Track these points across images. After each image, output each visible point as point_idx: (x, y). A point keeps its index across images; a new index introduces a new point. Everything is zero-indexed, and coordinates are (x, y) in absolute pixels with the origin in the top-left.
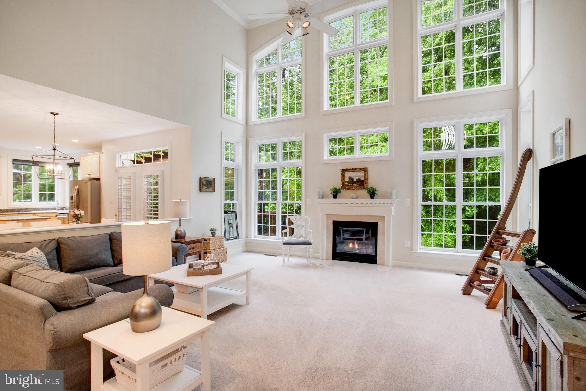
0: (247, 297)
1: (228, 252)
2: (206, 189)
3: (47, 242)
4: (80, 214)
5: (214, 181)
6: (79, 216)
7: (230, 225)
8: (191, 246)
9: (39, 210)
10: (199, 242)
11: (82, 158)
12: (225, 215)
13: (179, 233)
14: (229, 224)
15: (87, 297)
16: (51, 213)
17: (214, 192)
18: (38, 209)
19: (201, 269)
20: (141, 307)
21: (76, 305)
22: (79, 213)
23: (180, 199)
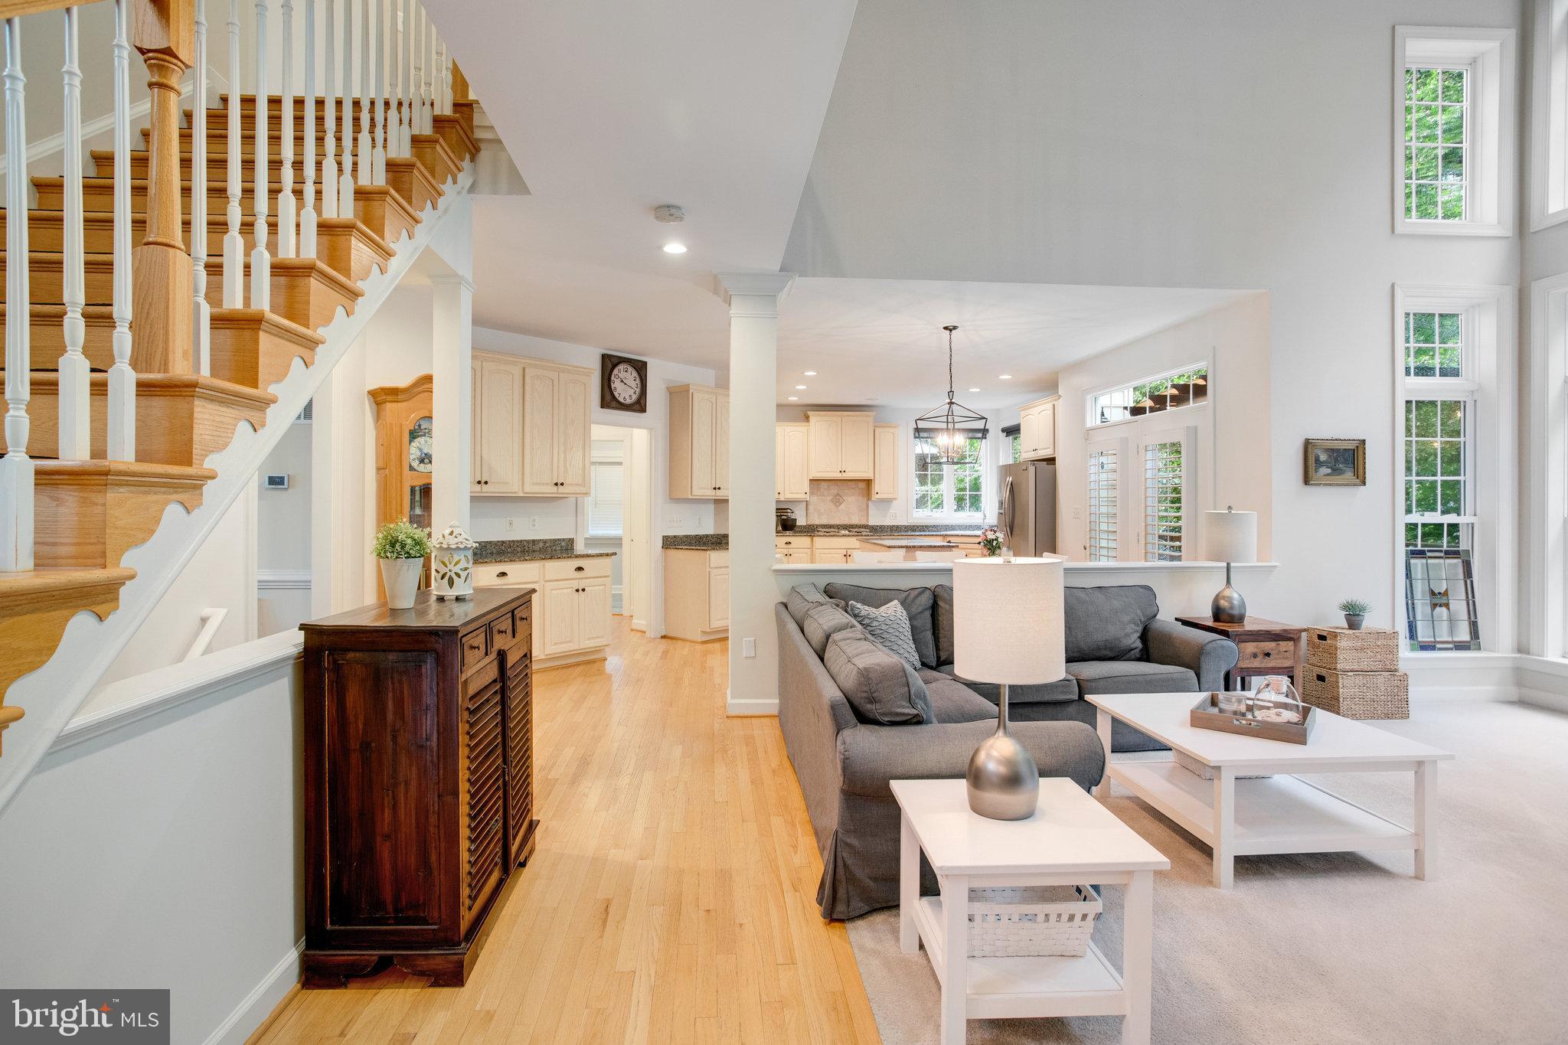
0: (1416, 851)
1: (1415, 692)
2: (1328, 475)
3: (917, 592)
4: (996, 539)
5: (1360, 450)
6: (995, 543)
7: (1438, 599)
8: (1257, 647)
9: (953, 530)
10: (1290, 639)
11: (1023, 413)
12: (1412, 561)
13: (1223, 603)
14: (1433, 593)
15: (908, 707)
16: (966, 536)
17: (1364, 483)
18: (953, 528)
19: (1244, 715)
20: (989, 756)
21: (886, 719)
22: (994, 537)
23: (1230, 508)
